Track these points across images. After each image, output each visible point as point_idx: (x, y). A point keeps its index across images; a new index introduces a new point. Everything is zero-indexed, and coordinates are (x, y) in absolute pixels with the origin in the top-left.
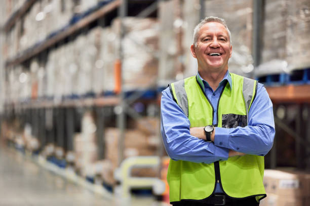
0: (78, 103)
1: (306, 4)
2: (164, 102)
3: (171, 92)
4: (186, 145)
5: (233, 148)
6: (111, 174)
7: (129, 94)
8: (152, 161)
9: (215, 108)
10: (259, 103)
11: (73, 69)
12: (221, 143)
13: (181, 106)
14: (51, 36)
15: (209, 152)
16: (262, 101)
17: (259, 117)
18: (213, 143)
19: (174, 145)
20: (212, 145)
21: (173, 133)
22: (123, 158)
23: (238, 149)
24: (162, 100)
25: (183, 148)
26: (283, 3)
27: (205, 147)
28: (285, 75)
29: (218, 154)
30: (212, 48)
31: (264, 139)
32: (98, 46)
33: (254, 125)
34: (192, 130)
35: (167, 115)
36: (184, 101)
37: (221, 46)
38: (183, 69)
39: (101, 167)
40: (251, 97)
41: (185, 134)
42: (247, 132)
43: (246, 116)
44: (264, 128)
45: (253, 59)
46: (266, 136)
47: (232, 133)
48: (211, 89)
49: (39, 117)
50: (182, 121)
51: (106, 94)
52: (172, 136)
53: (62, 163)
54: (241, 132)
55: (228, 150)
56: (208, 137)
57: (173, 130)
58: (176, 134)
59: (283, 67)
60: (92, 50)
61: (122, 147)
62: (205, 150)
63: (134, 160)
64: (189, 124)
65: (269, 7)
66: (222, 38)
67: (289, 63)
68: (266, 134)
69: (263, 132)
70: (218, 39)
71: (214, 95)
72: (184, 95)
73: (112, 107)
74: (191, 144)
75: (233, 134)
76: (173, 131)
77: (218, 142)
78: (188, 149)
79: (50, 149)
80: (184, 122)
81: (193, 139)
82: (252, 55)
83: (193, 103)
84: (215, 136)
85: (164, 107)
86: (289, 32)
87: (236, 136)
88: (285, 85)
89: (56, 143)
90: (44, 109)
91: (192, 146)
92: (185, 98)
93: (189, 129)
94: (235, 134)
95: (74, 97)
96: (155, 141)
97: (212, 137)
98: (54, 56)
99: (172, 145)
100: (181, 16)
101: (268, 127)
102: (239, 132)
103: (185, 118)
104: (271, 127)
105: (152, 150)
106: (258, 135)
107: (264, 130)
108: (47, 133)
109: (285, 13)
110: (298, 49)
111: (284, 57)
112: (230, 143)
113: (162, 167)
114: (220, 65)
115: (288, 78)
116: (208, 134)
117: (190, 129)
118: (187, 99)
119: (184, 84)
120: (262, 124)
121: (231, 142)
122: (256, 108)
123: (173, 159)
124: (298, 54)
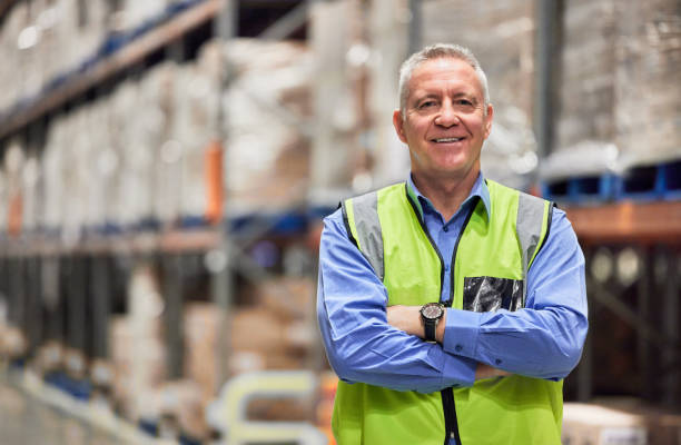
0: (121, 246)
1: (661, 9)
2: (327, 244)
3: (345, 220)
4: (376, 347)
5: (486, 360)
6: (198, 412)
7: (240, 224)
8: (297, 383)
9: (448, 262)
10: (552, 255)
11: (107, 162)
12: (459, 347)
13: (368, 255)
14: (55, 84)
15: (432, 368)
16: (561, 252)
17: (553, 288)
18: (440, 344)
19: (347, 347)
20: (437, 351)
21: (347, 317)
22: (228, 374)
23: (498, 362)
24: (323, 238)
25: (370, 355)
26: (607, 7)
27: (421, 355)
28: (613, 178)
29: (451, 372)
30: (441, 126)
31: (561, 341)
32: (168, 109)
33: (538, 307)
34: (391, 314)
35: (335, 275)
36: (374, 241)
37: (461, 120)
38: (369, 163)
39: (174, 397)
40: (536, 238)
41: (374, 320)
42: (521, 323)
43: (521, 283)
44: (562, 314)
45: (537, 139)
46: (565, 335)
47: (488, 323)
48: (438, 217)
49: (26, 277)
50: (368, 290)
51: (187, 223)
52: (343, 325)
53: (82, 389)
54: (507, 322)
55: (476, 365)
56: (428, 332)
57: (347, 310)
58: (353, 319)
59: (609, 159)
60: (151, 119)
61: (225, 350)
62: (420, 363)
63: (254, 380)
64: (385, 298)
65: (574, 17)
66: (465, 98)
67: (622, 151)
68: (566, 330)
69: (558, 323)
70: (453, 103)
71: (446, 229)
72: (375, 228)
73: (200, 255)
74: (388, 347)
75: (487, 327)
76: (348, 314)
77: (451, 344)
78: (381, 357)
79: (52, 354)
80: (374, 292)
81: (394, 334)
82: (534, 129)
83: (396, 249)
84: (446, 330)
85: (326, 254)
86: (622, 77)
87: (494, 333)
88: (611, 201)
89: (67, 340)
90: (39, 260)
91: (391, 351)
92: (376, 236)
93: (384, 310)
94: (494, 326)
95: (110, 229)
96: (302, 334)
97: (439, 330)
98: (61, 132)
99: (344, 345)
100: (366, 37)
101: (572, 315)
102: (502, 324)
103: (377, 282)
104: (578, 315)
105: (296, 356)
106: (548, 332)
107: (561, 319)
108: (45, 315)
109: (611, 31)
110: (644, 116)
111: (610, 135)
112: (481, 348)
113: (321, 396)
114: (460, 163)
115: (619, 186)
116: (429, 324)
117: (388, 309)
118: (382, 239)
119: (376, 202)
120: (558, 306)
121: (484, 345)
122: (545, 265)
123: (344, 380)
124: (641, 128)
